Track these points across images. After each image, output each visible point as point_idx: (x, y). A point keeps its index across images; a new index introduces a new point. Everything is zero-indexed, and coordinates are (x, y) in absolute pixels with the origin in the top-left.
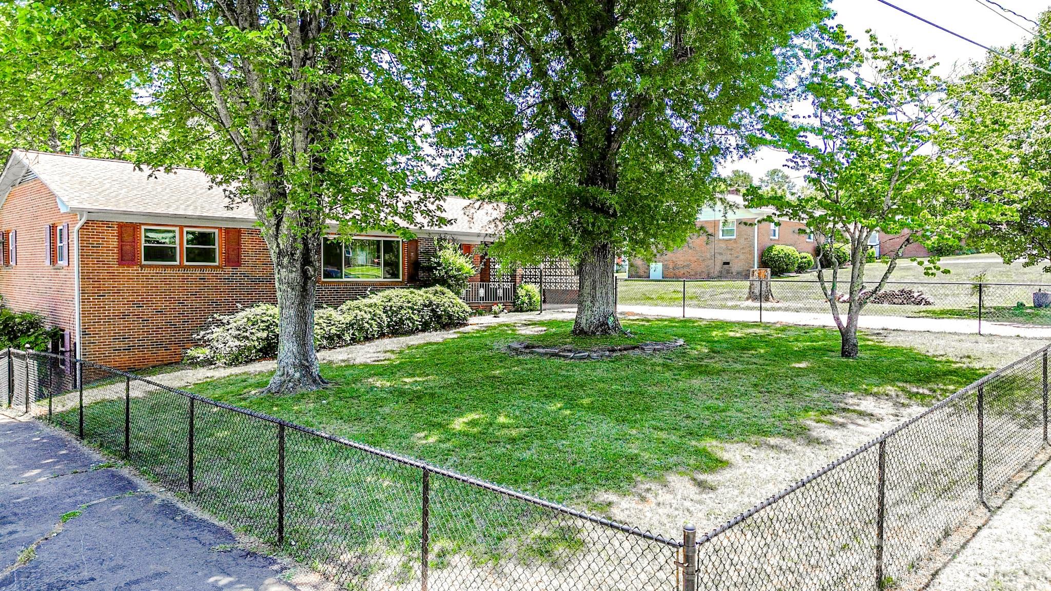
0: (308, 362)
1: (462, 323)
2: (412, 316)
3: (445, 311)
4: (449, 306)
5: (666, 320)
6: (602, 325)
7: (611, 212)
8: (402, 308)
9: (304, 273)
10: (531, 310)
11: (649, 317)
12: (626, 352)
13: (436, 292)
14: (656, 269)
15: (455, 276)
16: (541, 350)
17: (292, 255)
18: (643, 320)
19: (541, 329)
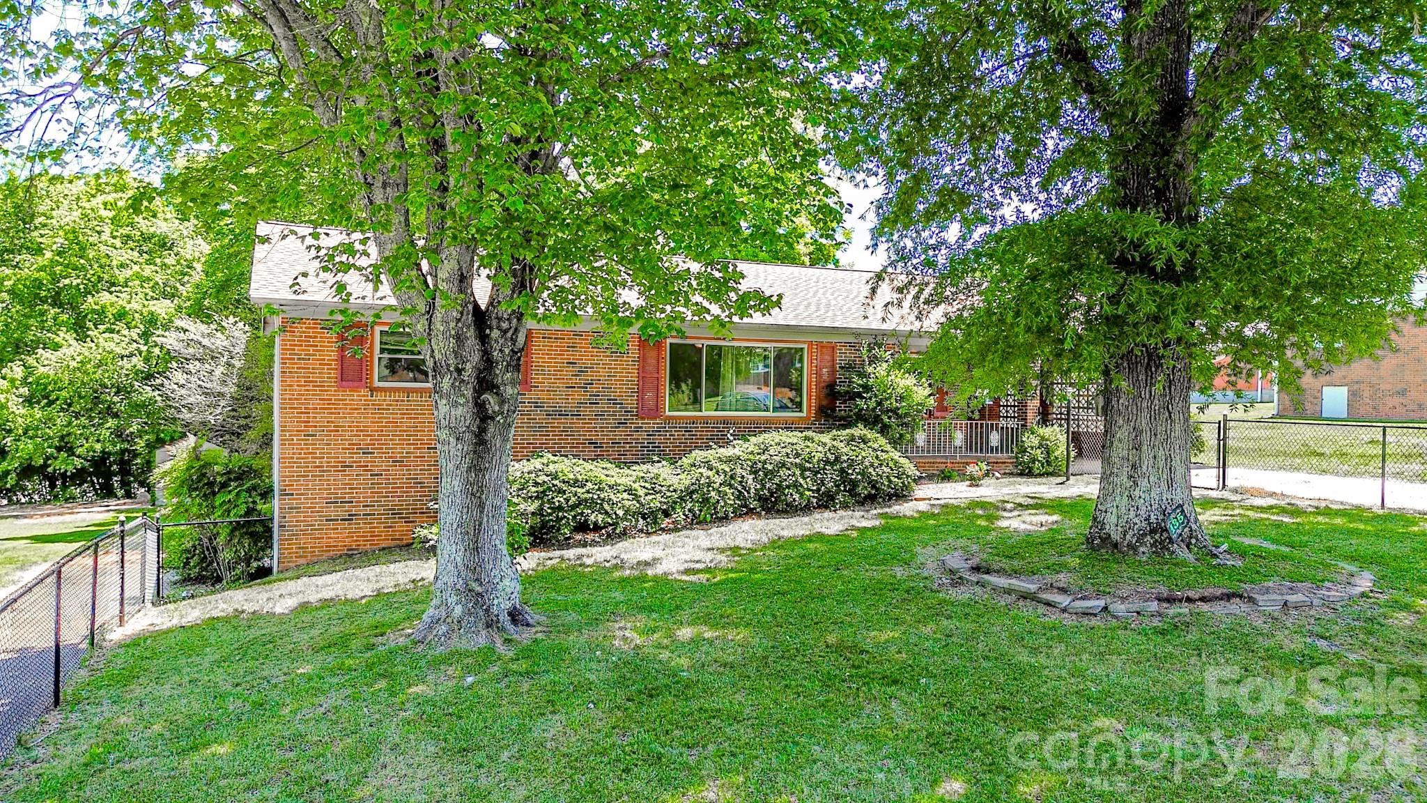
0: (481, 584)
1: (900, 495)
2: (801, 481)
3: (863, 473)
4: (872, 465)
5: (1338, 513)
6: (1153, 531)
7: (1159, 265)
8: (784, 465)
9: (480, 406)
10: (1048, 474)
11: (1300, 504)
12: (1204, 607)
13: (852, 438)
14: (1335, 398)
15: (894, 411)
16: (1002, 582)
17: (459, 371)
18: (1283, 511)
19: (1044, 518)
